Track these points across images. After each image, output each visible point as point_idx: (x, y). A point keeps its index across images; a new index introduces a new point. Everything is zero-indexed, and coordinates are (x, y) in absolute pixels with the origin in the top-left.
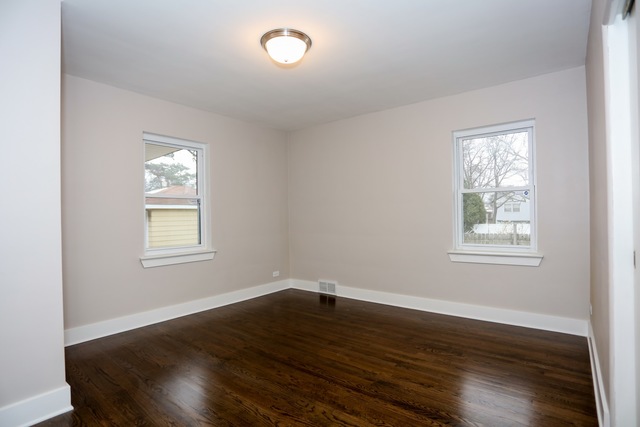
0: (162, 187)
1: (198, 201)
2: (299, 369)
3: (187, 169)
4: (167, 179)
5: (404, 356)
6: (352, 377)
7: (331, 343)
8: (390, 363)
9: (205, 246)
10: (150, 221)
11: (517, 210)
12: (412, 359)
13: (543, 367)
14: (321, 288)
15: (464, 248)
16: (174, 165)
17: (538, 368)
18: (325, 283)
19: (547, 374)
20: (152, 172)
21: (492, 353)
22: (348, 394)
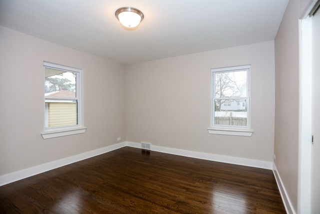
0: (56, 91)
1: (77, 101)
2: (134, 196)
3: (70, 81)
4: (59, 86)
5: (189, 185)
6: (165, 199)
7: (151, 178)
8: (183, 190)
9: (80, 126)
10: (49, 109)
11: (229, 105)
12: (194, 187)
13: (257, 188)
14: (143, 146)
15: (215, 127)
16: (63, 79)
17: (254, 189)
18: (144, 144)
19: (259, 192)
20: (50, 82)
21: (232, 181)
22: (163, 211)
